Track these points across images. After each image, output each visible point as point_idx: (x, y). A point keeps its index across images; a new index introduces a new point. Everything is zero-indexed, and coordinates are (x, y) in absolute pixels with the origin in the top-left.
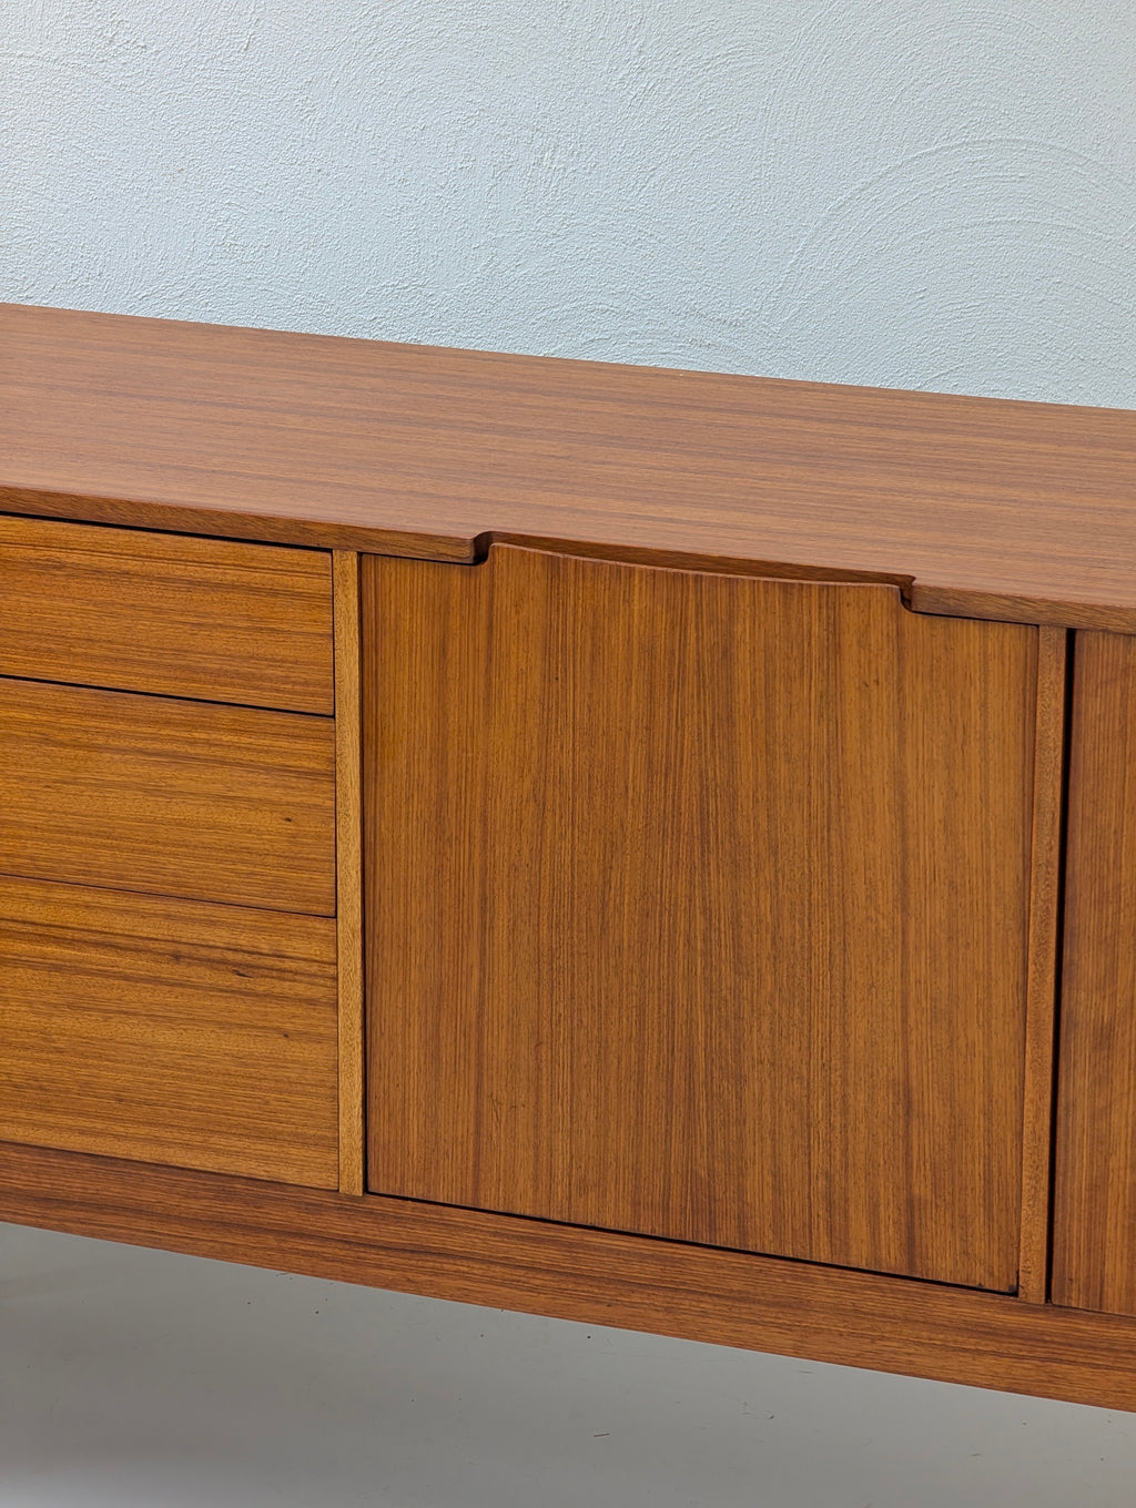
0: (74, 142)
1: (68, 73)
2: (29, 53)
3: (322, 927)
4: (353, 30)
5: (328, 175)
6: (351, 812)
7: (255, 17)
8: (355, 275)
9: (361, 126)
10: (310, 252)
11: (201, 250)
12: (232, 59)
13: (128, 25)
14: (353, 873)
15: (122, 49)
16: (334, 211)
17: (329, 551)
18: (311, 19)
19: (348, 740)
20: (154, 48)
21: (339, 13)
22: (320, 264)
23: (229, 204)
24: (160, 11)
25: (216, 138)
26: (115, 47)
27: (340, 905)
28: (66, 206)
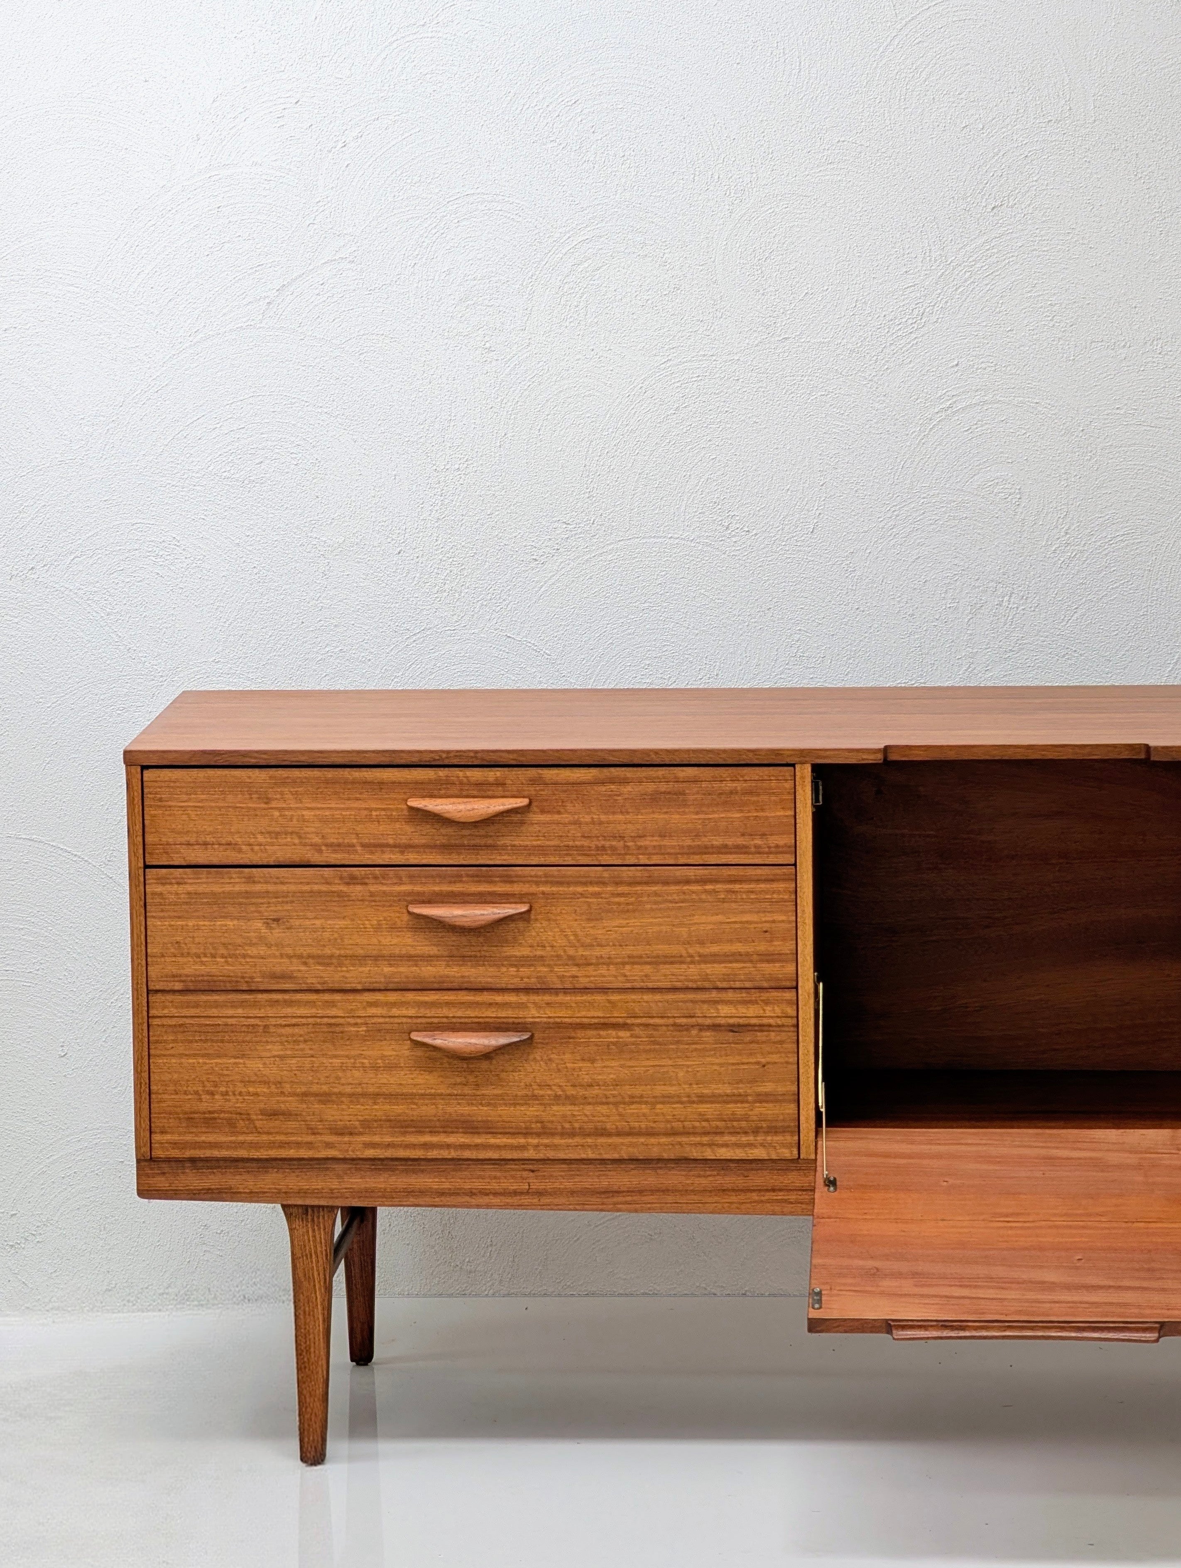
0: (702, 591)
1: (700, 548)
2: (676, 536)
3: (789, 995)
4: (880, 520)
5: (863, 611)
6: (807, 921)
7: (818, 512)
8: (880, 676)
9: (885, 581)
10: (851, 661)
11: (781, 660)
12: (803, 538)
13: (738, 518)
14: (808, 958)
15: (733, 533)
16: (866, 635)
17: (793, 765)
18: (853, 513)
19: (805, 877)
20: (754, 532)
21: (871, 510)
22: (858, 669)
23: (800, 630)
24: (758, 508)
25: (792, 588)
26: (729, 532)
27: (800, 979)
28: (697, 632)
